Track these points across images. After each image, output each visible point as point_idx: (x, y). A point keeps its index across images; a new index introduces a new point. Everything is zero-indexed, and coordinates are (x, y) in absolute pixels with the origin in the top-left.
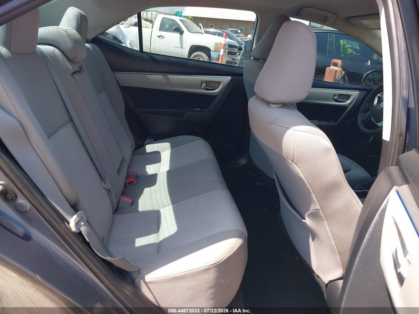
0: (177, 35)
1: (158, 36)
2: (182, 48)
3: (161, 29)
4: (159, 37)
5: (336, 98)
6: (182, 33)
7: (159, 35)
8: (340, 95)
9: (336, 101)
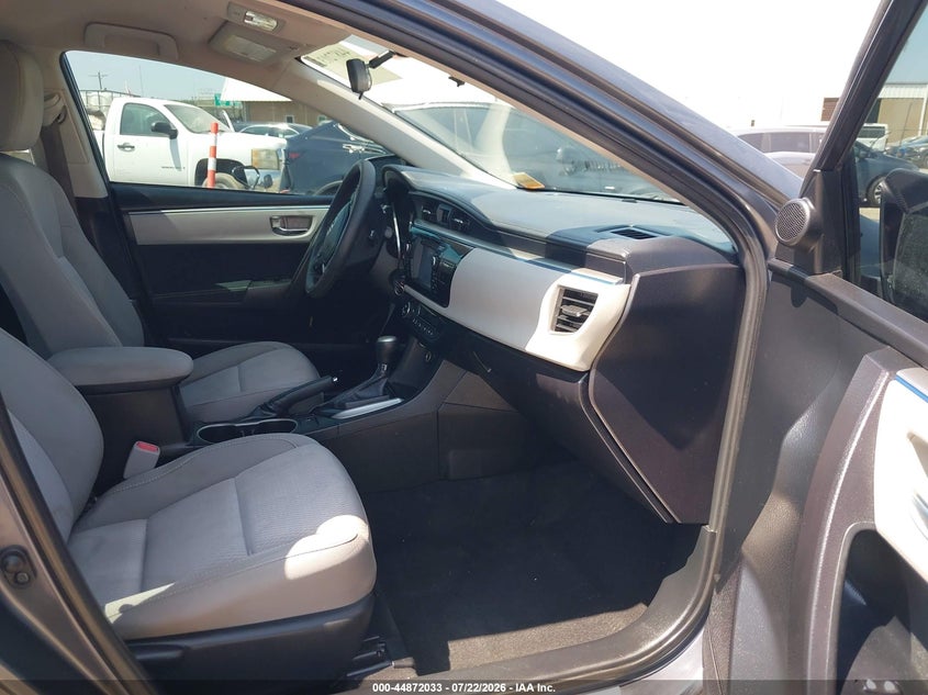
0: (165, 141)
1: (119, 147)
2: (179, 168)
3: (123, 131)
4: (122, 147)
5: (276, 225)
6: (173, 135)
7: (121, 144)
8: (285, 219)
9: (276, 230)
